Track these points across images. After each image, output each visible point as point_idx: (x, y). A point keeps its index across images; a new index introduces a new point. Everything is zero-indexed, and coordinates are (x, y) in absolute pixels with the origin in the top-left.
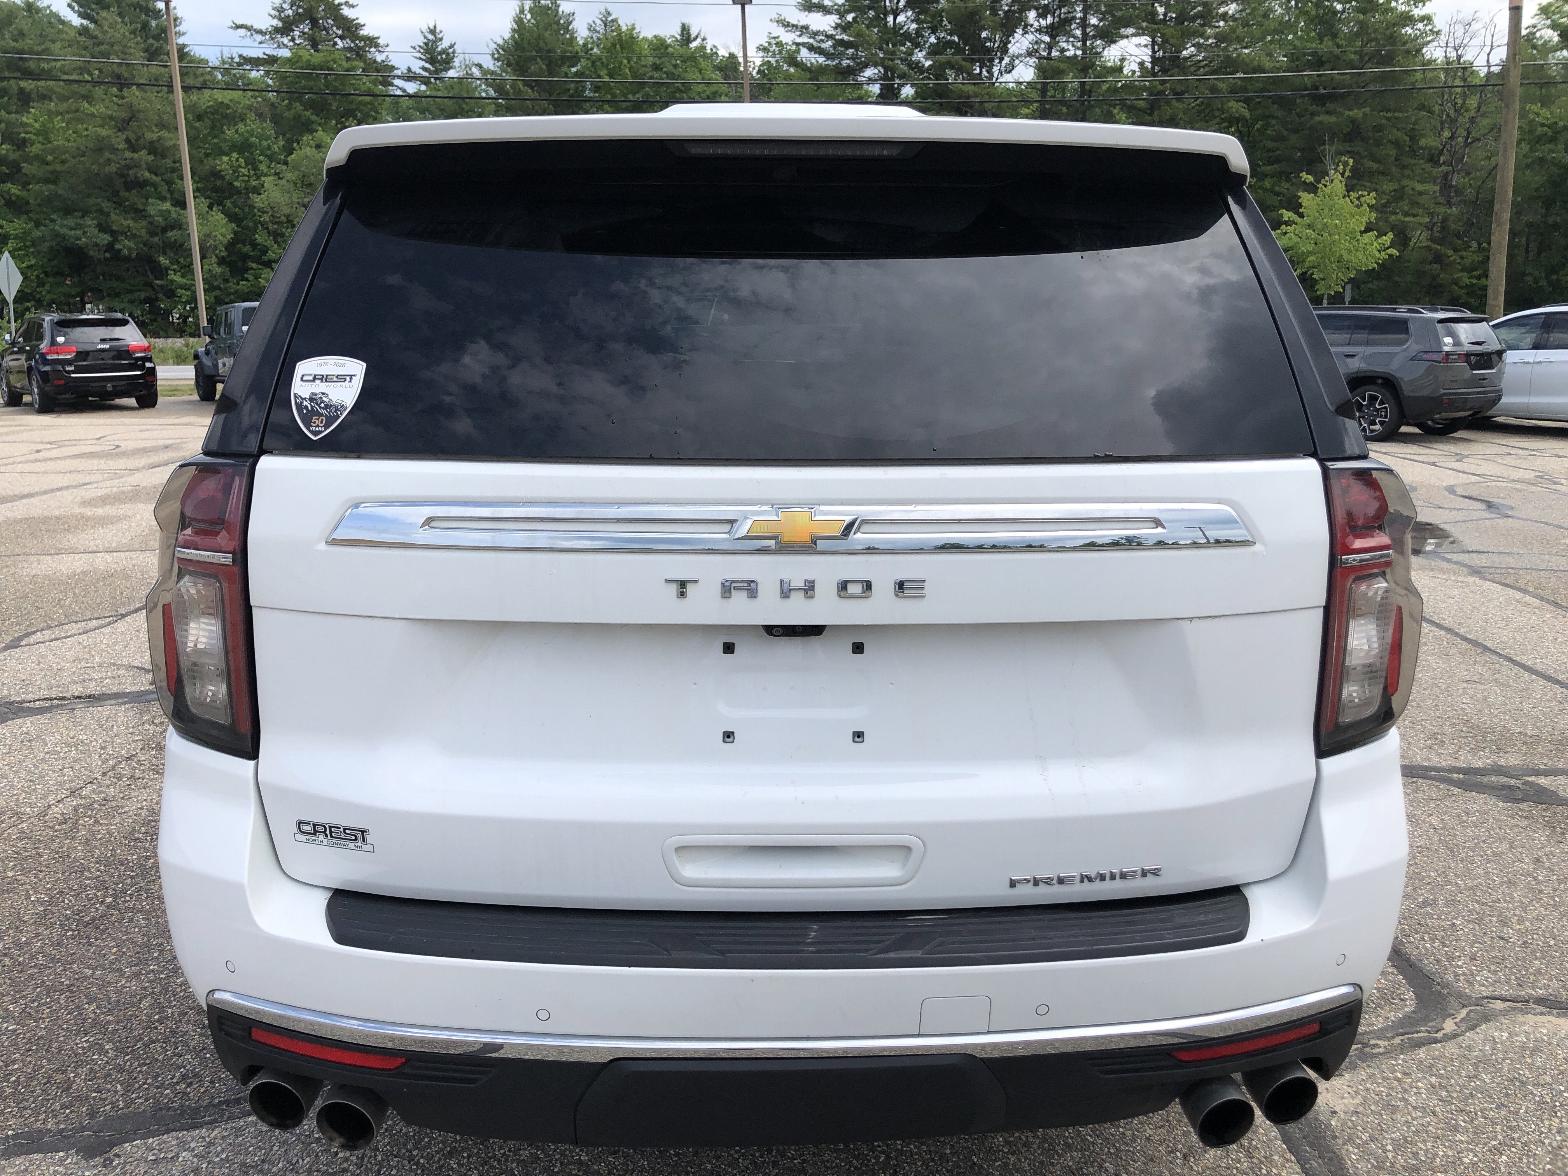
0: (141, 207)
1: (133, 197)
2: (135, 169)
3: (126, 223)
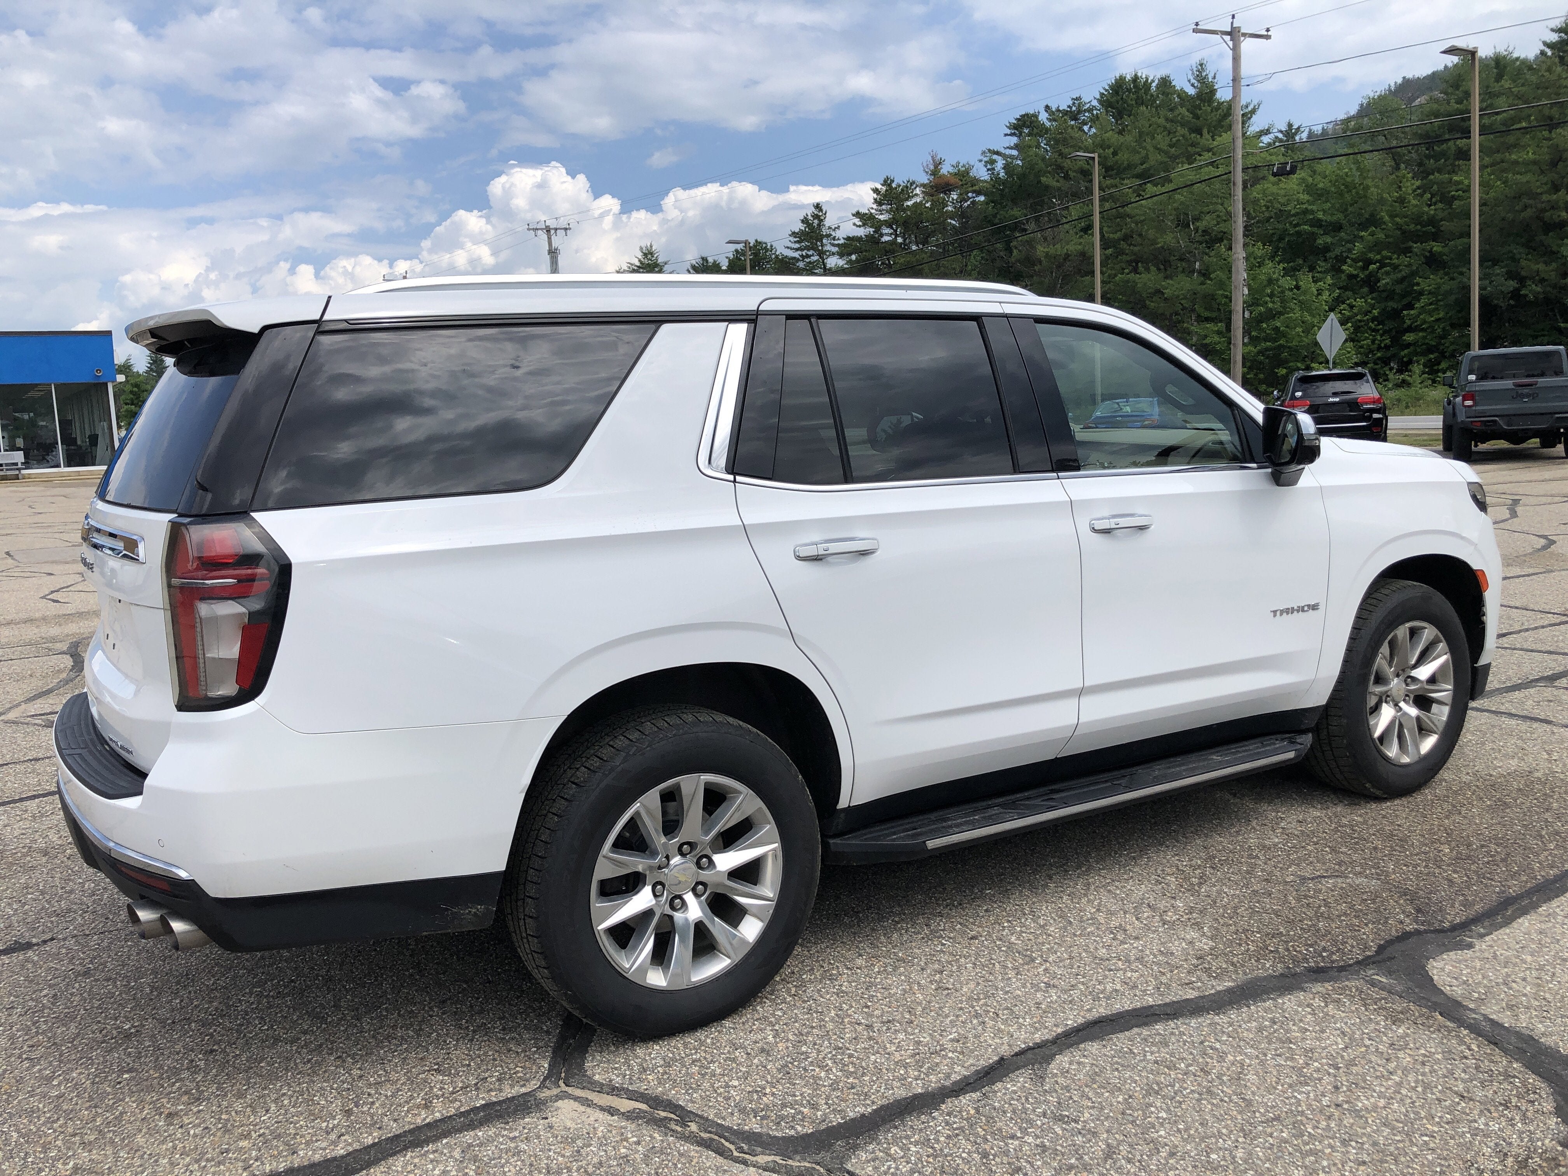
0: (1555, 248)
1: (1550, 240)
2: (1552, 211)
3: (1535, 267)
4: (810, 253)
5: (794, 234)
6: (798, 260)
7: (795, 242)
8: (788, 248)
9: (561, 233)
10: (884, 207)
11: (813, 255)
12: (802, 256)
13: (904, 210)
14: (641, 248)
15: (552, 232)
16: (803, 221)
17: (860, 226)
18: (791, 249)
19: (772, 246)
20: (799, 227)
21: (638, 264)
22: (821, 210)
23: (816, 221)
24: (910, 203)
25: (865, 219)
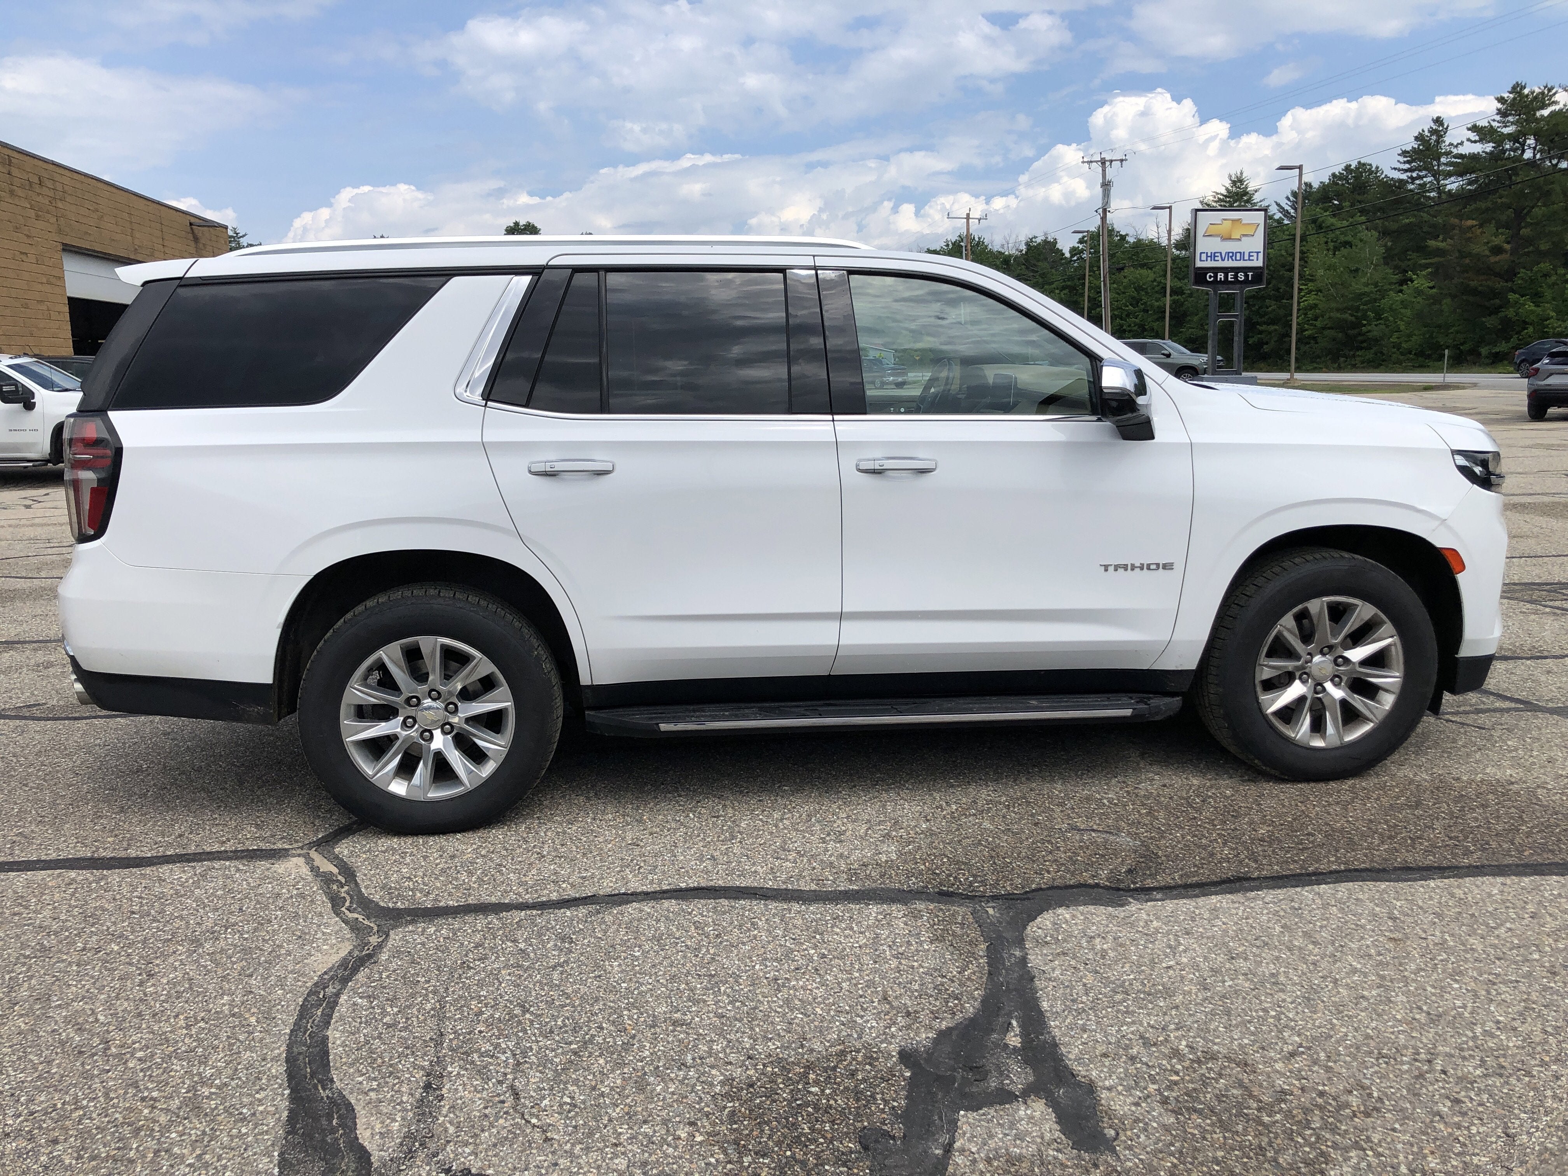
4: (1423, 173)
5: (1404, 153)
6: (1407, 182)
7: (1405, 162)
8: (1395, 169)
9: (1116, 164)
10: (1511, 118)
11: (1426, 176)
12: (1412, 178)
13: (1537, 120)
14: (1230, 176)
15: (1108, 164)
16: (1416, 138)
17: (1475, 142)
18: (1399, 170)
19: (1377, 168)
20: (1410, 144)
21: (1224, 192)
22: (1442, 124)
23: (1434, 138)
24: (1546, 112)
25: (1483, 133)
